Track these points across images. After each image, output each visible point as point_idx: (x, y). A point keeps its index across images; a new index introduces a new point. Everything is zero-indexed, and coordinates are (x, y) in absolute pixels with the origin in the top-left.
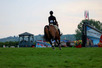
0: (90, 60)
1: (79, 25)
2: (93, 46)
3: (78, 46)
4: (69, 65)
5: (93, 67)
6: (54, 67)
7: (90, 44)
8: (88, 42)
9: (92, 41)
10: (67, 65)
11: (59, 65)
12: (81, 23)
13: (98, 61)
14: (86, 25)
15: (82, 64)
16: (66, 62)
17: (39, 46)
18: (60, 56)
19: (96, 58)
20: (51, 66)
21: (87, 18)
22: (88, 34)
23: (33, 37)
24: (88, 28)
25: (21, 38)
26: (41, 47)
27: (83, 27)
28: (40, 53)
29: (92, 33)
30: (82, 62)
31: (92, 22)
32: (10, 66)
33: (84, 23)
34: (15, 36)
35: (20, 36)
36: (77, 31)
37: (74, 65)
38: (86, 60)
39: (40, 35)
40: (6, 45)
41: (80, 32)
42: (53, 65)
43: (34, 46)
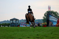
0: (51, 34)
1: (45, 14)
2: (53, 26)
3: (44, 26)
4: (39, 37)
5: (53, 38)
6: (30, 38)
7: (51, 25)
8: (50, 24)
9: (53, 23)
10: (38, 37)
11: (33, 37)
12: (46, 13)
13: (56, 35)
14: (49, 14)
15: (46, 36)
16: (37, 35)
17: (22, 26)
18: (34, 31)
19: (55, 33)
20: (29, 37)
21: (50, 10)
22: (50, 19)
23: (18, 21)
24: (50, 16)
25: (11, 21)
26: (23, 26)
27: (47, 15)
28: (23, 30)
29: (52, 18)
30: (47, 35)
31: (52, 12)
32: (5, 37)
33: (48, 13)
34: (8, 20)
35: (11, 20)
36: (44, 18)
37: (42, 37)
38: (49, 34)
39: (22, 20)
40: (3, 25)
41: (46, 18)
42: (30, 37)
43: (19, 26)
